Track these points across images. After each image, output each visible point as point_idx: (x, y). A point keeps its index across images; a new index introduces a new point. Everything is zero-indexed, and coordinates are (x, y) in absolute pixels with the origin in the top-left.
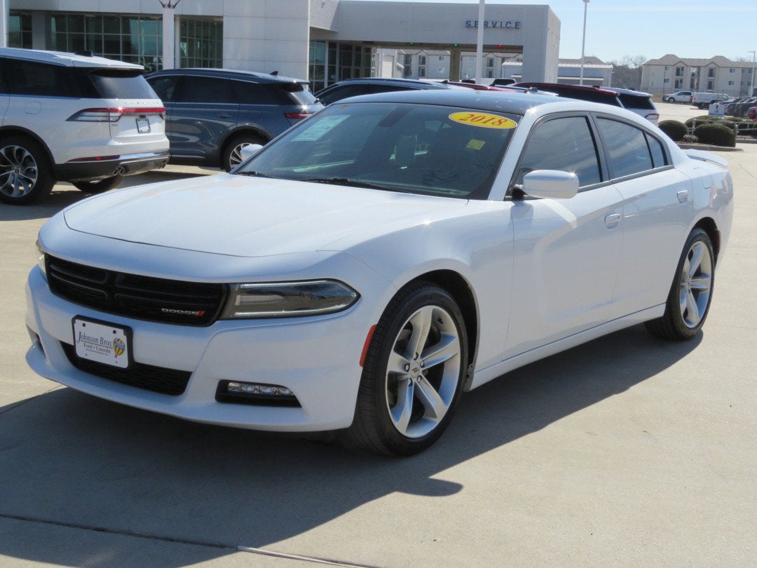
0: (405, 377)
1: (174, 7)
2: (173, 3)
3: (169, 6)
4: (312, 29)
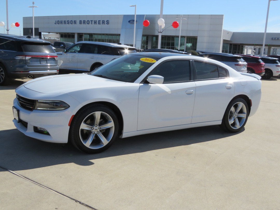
0: (92, 131)
1: (162, 32)
2: (161, 32)
3: (160, 32)
4: (224, 40)
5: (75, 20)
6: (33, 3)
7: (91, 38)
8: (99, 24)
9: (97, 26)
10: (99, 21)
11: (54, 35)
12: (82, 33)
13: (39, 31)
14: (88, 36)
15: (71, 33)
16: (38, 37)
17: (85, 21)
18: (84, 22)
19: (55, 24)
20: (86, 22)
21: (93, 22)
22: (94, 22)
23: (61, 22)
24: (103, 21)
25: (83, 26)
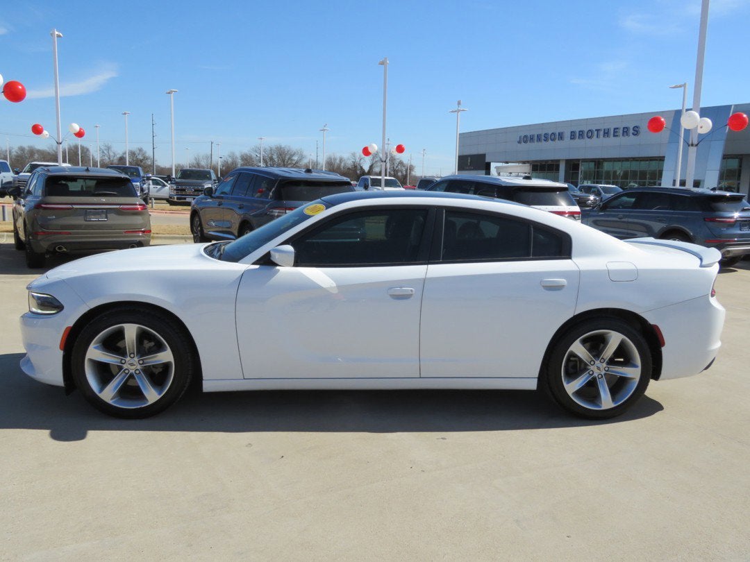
5: (561, 131)
6: (459, 103)
7: (598, 168)
8: (614, 136)
9: (611, 140)
10: (615, 129)
11: (517, 167)
12: (578, 160)
13: (487, 161)
14: (592, 165)
15: (552, 161)
16: (484, 172)
17: (582, 132)
18: (581, 134)
19: (519, 142)
20: (585, 135)
21: (602, 133)
22: (604, 133)
23: (532, 139)
24: (624, 128)
25: (578, 142)
